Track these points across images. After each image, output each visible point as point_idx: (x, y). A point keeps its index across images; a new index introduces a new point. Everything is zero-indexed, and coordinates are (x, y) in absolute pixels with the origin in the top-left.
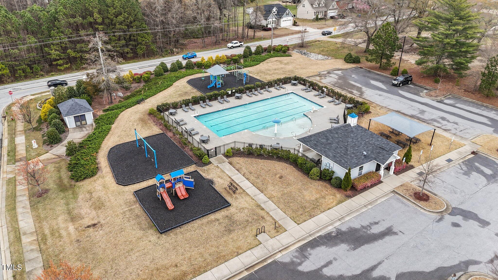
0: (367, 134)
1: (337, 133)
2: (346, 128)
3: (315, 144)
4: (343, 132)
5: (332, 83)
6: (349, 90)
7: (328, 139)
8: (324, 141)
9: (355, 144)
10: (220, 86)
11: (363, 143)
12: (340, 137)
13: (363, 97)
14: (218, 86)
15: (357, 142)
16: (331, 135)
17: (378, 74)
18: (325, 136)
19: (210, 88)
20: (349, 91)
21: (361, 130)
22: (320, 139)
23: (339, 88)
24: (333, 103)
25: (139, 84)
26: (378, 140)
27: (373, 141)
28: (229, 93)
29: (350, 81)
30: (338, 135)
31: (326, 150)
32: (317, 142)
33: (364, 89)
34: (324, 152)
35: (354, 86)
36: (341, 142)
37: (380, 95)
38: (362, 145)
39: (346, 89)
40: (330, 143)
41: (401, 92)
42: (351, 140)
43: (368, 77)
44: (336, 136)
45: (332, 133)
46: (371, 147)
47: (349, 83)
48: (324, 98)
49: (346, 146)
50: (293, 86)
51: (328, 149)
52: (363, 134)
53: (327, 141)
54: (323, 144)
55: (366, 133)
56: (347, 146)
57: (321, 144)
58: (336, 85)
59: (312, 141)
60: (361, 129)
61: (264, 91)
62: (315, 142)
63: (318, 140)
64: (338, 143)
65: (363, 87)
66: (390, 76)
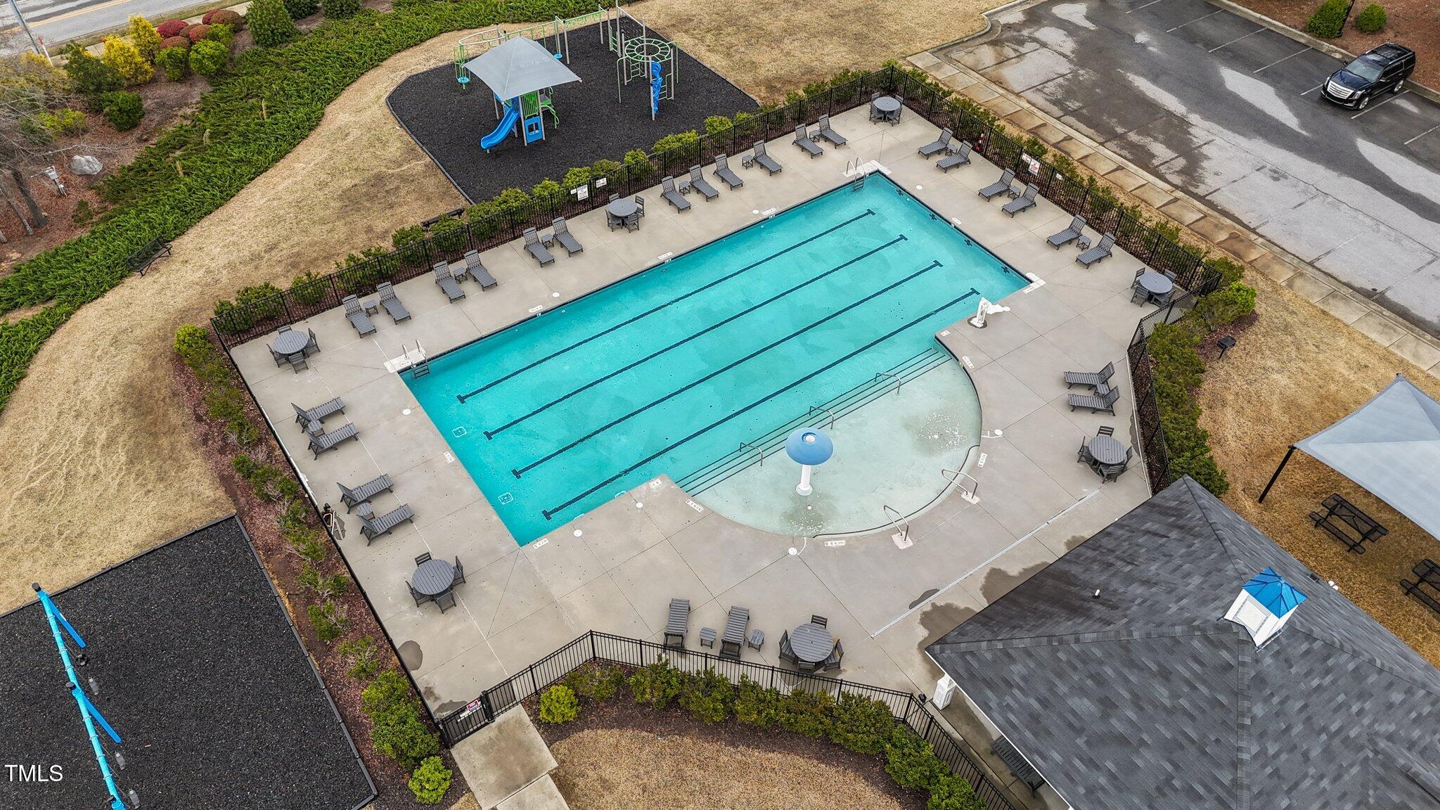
0: (1333, 682)
1: (1165, 675)
2: (1224, 654)
3: (1034, 718)
4: (1204, 682)
5: (1050, 87)
6: (1133, 137)
7: (1108, 705)
8: (1084, 706)
9: (1276, 773)
10: (539, 133)
11: (1315, 753)
12: (1185, 712)
13: (1201, 190)
14: (529, 137)
15: (1284, 757)
16: (1127, 681)
17: (1250, 25)
18: (1091, 676)
19: (490, 148)
20: (1132, 147)
21: (1307, 652)
22: (1062, 688)
23: (1088, 122)
24: (1072, 252)
25: (183, 89)
26: (1390, 706)
27: (1366, 721)
28: (580, 197)
29: (1131, 77)
30: (1175, 695)
31: (1102, 780)
32: (1044, 702)
33: (1201, 129)
34: (1090, 791)
35: (1153, 108)
36: (1192, 750)
37: (1277, 175)
38: (1312, 771)
39: (1120, 130)
40: (1122, 740)
41: (1368, 150)
42: (1255, 749)
43: (1209, 44)
44: (1162, 693)
45: (1133, 664)
46: (1355, 770)
47: (1128, 87)
48: (1030, 211)
49: (1223, 795)
50: (882, 126)
51: (1112, 777)
52: (1315, 683)
53: (1105, 717)
54: (1079, 731)
55: (1328, 671)
56: (1235, 797)
57: (1071, 725)
58: (1073, 105)
59: (1016, 691)
60: (1305, 646)
61: (747, 165)
62: (1033, 702)
63: (1052, 688)
64: (1171, 748)
65: (1194, 118)
66: (1304, 38)
